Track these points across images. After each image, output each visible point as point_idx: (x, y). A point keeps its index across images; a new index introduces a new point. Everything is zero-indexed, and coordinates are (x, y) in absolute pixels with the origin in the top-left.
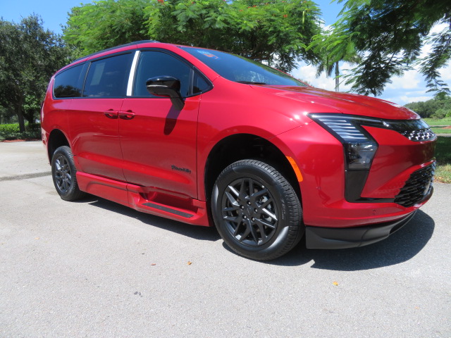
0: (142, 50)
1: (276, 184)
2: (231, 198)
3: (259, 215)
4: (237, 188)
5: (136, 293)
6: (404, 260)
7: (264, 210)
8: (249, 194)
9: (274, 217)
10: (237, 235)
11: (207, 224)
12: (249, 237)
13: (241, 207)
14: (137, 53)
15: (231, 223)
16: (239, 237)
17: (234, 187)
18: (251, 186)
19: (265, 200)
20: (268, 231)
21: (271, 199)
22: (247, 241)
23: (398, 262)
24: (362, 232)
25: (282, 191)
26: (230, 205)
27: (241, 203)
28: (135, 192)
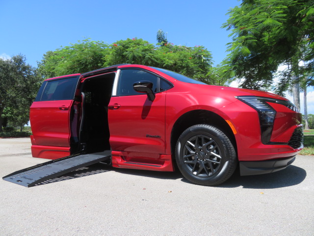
0: (122, 69)
1: (219, 136)
2: (189, 149)
3: (209, 157)
4: (194, 142)
6: (296, 184)
7: (212, 153)
8: (201, 145)
9: (219, 156)
10: (194, 171)
11: (171, 170)
12: (203, 172)
13: (196, 154)
14: (118, 71)
15: (189, 164)
16: (195, 173)
17: (191, 142)
18: (203, 140)
19: (212, 147)
20: (215, 166)
21: (216, 146)
22: (201, 175)
23: (294, 185)
25: (223, 139)
26: (189, 153)
27: (196, 151)
28: (117, 155)
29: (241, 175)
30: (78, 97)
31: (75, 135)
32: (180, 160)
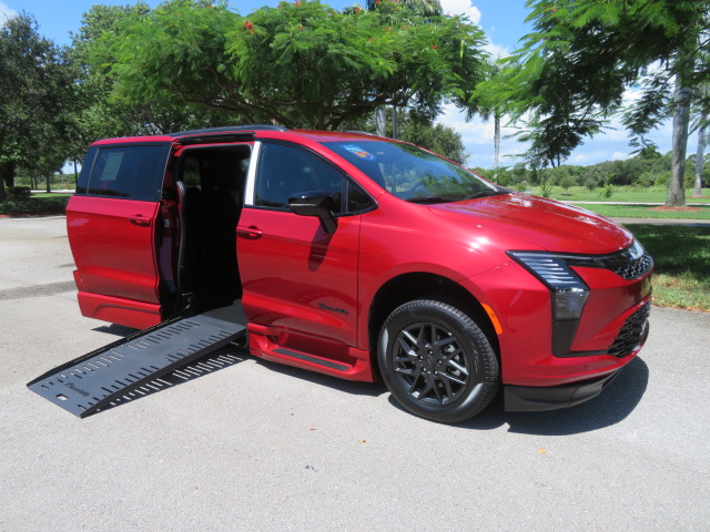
1: (468, 331)
2: (405, 345)
3: (444, 368)
4: (415, 333)
5: (307, 467)
7: (451, 362)
8: (430, 341)
9: (465, 370)
10: (414, 391)
11: (369, 379)
12: (431, 394)
13: (419, 357)
15: (404, 376)
16: (416, 394)
17: (410, 332)
18: (434, 332)
19: (452, 349)
20: (456, 387)
21: (459, 350)
22: (427, 399)
24: (571, 391)
25: (475, 340)
26: (404, 354)
27: (419, 352)
28: (260, 334)
29: (506, 410)
30: (171, 192)
31: (169, 277)
32: (386, 366)
